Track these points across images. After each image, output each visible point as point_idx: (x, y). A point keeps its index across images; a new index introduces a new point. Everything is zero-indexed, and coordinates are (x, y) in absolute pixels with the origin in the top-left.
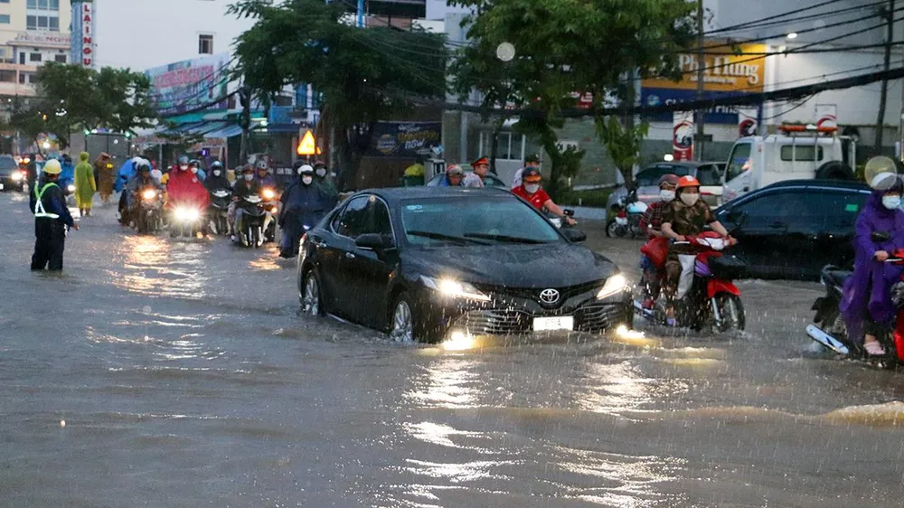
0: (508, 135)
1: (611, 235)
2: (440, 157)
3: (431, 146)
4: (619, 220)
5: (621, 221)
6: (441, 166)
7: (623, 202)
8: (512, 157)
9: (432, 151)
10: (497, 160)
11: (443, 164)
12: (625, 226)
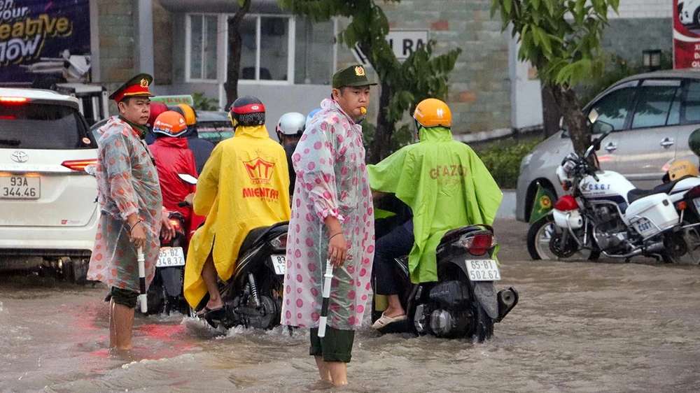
0: (254, 22)
1: (543, 255)
2: (88, 78)
3: (66, 53)
4: (560, 217)
5: (567, 219)
6: (94, 101)
7: (568, 173)
8: (265, 75)
9: (67, 65)
10: (241, 82)
11: (99, 95)
12: (575, 230)
